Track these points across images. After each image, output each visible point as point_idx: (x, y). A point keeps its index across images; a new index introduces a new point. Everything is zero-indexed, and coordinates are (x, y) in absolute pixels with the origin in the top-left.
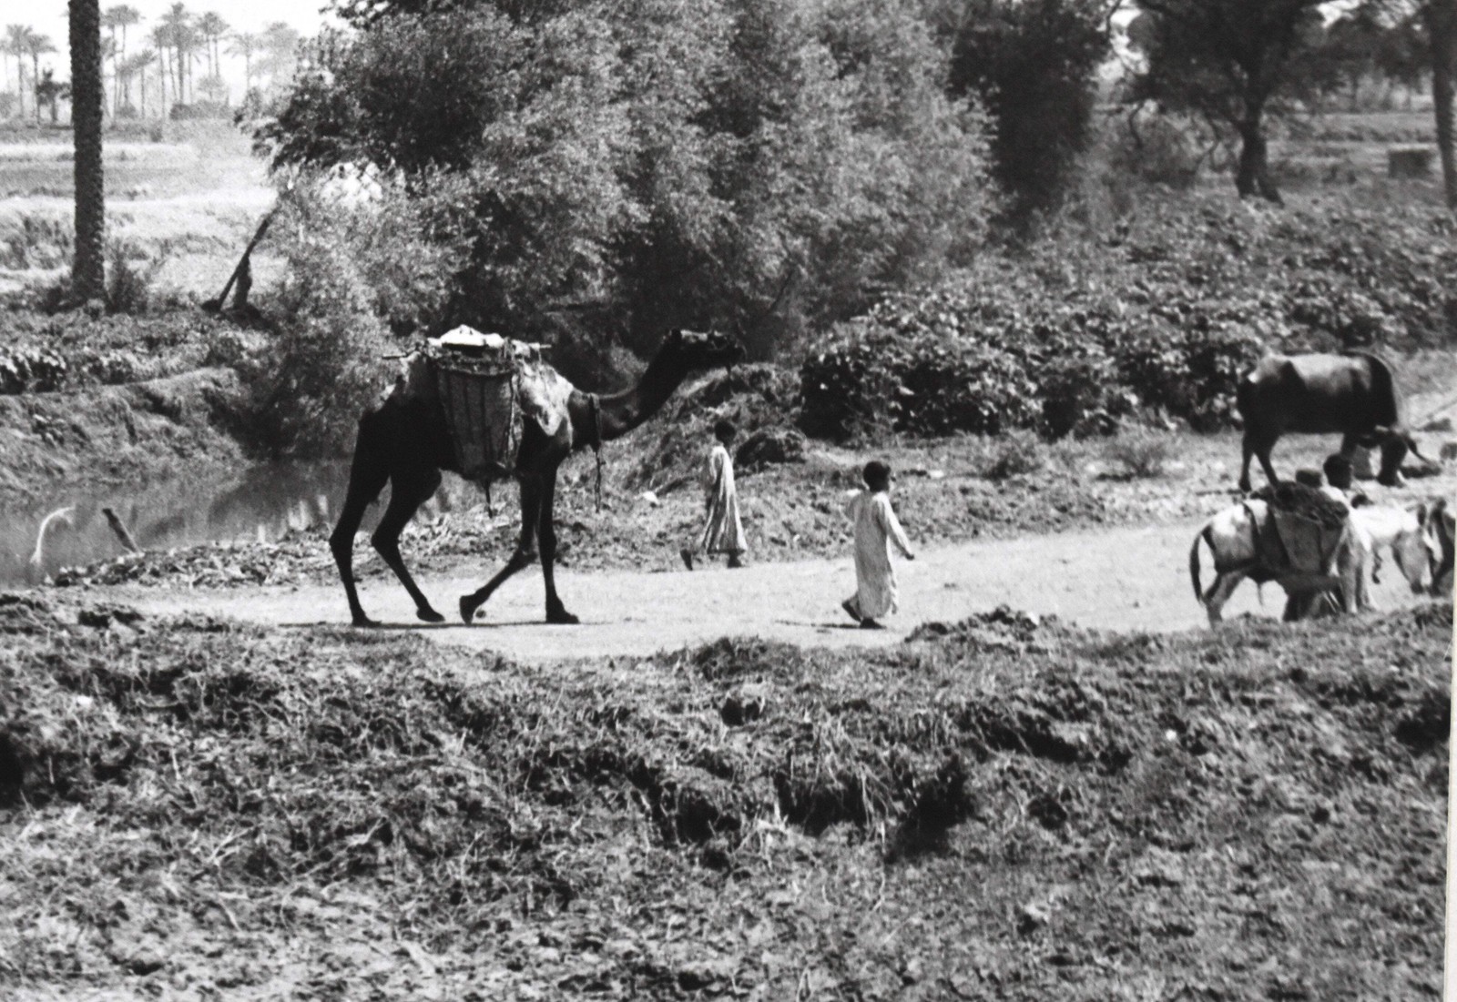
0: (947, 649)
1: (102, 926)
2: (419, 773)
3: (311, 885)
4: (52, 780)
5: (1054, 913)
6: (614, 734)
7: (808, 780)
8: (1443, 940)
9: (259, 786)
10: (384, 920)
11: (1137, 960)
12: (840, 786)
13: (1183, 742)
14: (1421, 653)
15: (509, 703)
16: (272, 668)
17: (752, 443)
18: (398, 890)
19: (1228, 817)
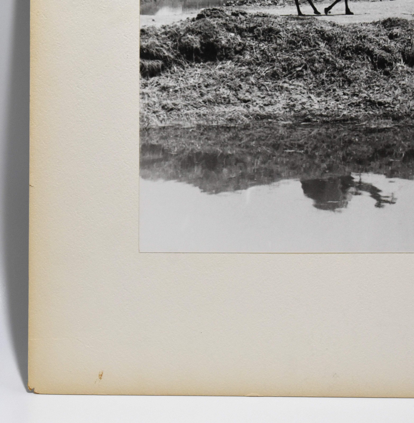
1: (236, 90)
2: (314, 52)
3: (287, 80)
4: (224, 54)
6: (362, 42)
7: (410, 53)
9: (275, 56)
10: (305, 89)
15: (336, 34)
16: (278, 26)
18: (308, 81)
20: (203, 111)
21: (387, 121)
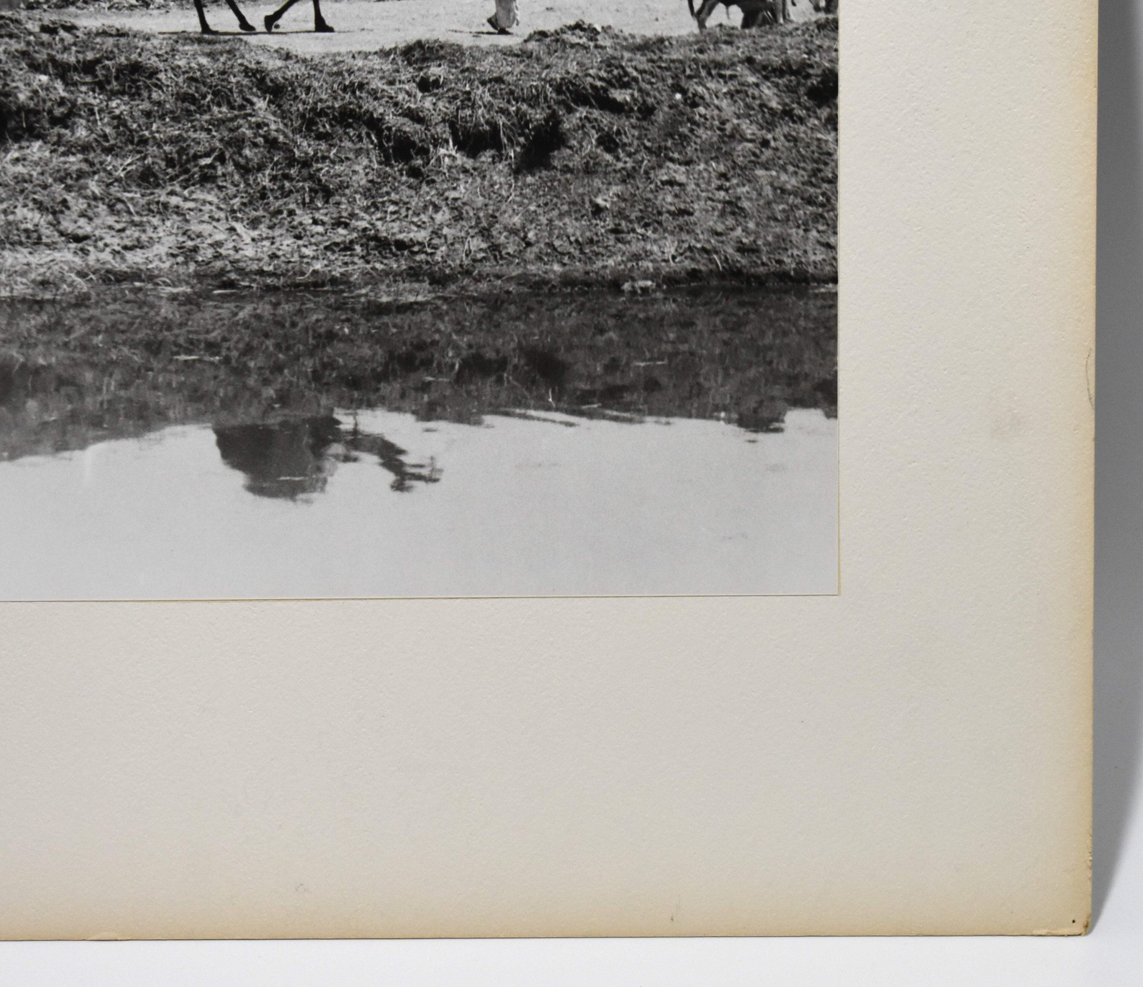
0: (548, 47)
1: (54, 213)
2: (241, 121)
3: (178, 189)
4: (24, 125)
5: (613, 203)
6: (355, 97)
7: (469, 125)
8: (836, 216)
9: (146, 130)
10: (220, 209)
11: (661, 230)
12: (487, 128)
13: (685, 100)
14: (820, 47)
15: (294, 79)
16: (154, 58)
18: (229, 191)
19: (712, 145)
21: (416, 285)
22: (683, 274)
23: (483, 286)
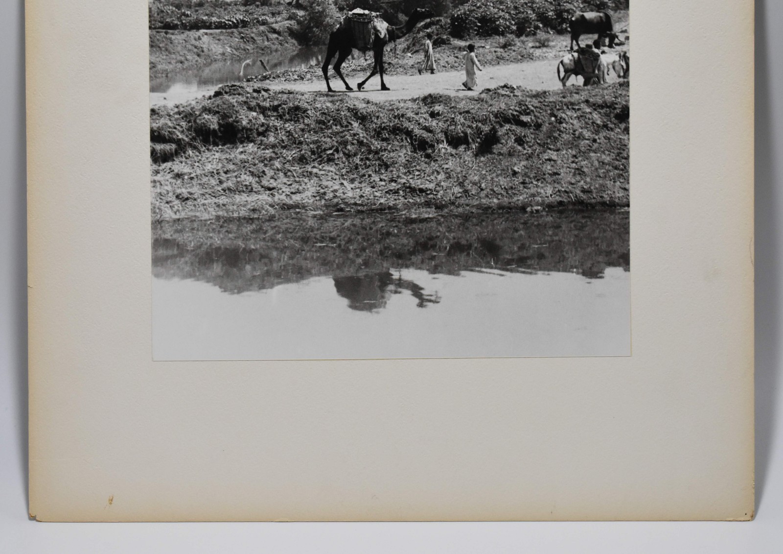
0: (491, 96)
1: (259, 177)
2: (346, 133)
3: (317, 165)
4: (245, 136)
5: (522, 170)
6: (400, 121)
7: (454, 133)
8: (629, 175)
9: (302, 137)
10: (337, 174)
11: (545, 182)
12: (462, 135)
13: (556, 120)
14: (621, 94)
15: (371, 113)
16: (306, 104)
17: (437, 40)
18: (341, 166)
19: (569, 142)
20: (223, 200)
21: (429, 210)
22: (556, 203)
23: (460, 210)
